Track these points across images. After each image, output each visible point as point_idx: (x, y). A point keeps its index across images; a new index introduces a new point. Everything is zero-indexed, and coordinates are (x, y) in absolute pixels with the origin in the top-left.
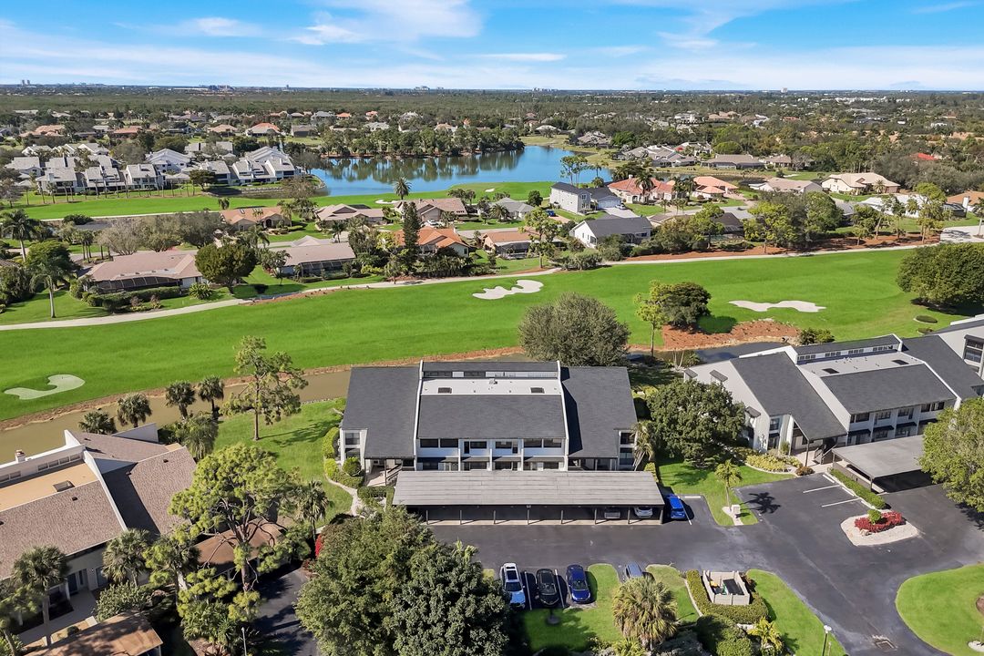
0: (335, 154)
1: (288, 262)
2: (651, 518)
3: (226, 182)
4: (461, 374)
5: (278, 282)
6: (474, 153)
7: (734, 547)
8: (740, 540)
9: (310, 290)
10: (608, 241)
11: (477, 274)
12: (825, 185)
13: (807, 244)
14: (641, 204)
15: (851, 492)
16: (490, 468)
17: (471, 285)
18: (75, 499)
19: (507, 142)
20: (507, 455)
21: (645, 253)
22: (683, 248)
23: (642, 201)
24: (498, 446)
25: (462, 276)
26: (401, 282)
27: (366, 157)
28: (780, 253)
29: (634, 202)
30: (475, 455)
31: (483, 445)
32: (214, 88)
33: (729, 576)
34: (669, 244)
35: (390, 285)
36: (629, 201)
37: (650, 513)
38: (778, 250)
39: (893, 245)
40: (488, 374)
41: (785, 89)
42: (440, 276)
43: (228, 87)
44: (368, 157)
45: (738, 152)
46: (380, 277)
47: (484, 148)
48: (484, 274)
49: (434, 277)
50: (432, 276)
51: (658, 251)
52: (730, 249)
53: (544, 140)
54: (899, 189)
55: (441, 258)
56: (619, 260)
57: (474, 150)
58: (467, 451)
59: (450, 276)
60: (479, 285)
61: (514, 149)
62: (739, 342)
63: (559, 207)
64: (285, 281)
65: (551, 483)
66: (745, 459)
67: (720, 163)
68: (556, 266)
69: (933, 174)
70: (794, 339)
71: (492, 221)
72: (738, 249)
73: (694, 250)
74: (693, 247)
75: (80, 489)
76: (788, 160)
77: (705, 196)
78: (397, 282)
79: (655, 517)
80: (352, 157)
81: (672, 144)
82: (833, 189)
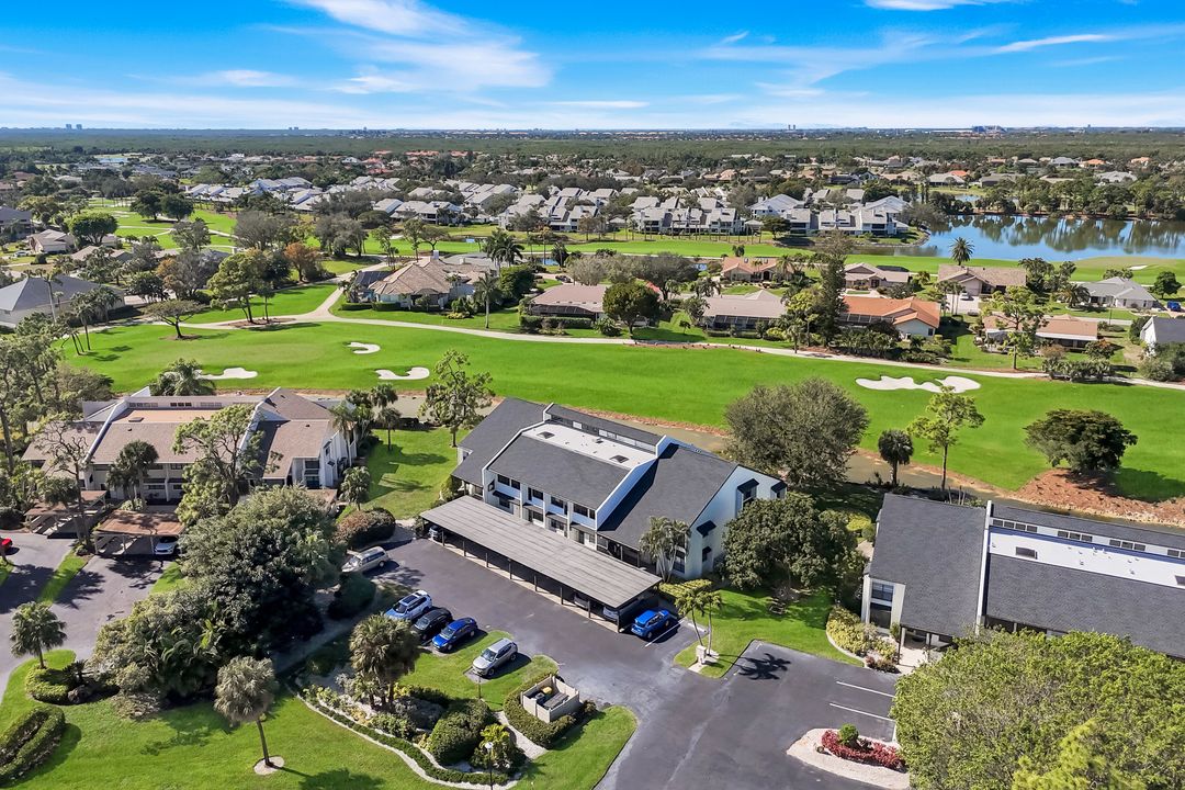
0: (994, 209)
3: (804, 232)
4: (579, 426)
7: (646, 683)
8: (667, 681)
16: (544, 522)
20: (559, 513)
30: (535, 504)
32: (980, 129)
40: (601, 433)
42: (862, 354)
43: (999, 128)
58: (530, 498)
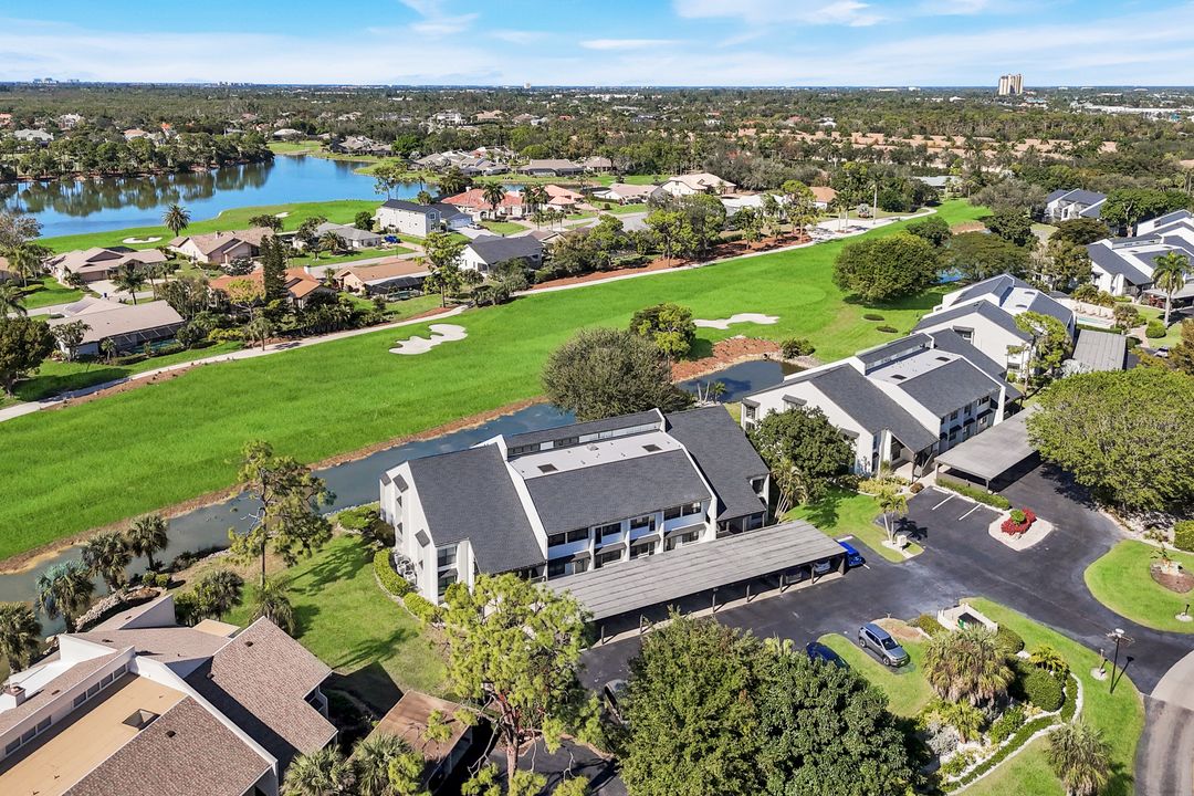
1: (88, 337)
2: (830, 571)
4: (550, 445)
5: (84, 368)
6: (210, 167)
7: (927, 583)
8: (924, 572)
9: (141, 375)
10: (507, 268)
11: (369, 325)
12: (667, 188)
13: (706, 251)
14: (493, 221)
15: (972, 501)
16: (625, 556)
17: (378, 338)
18: (171, 734)
19: (252, 152)
20: (644, 535)
21: (550, 278)
22: (586, 269)
23: (493, 217)
24: (634, 526)
25: (350, 329)
26: (273, 346)
27: (43, 180)
28: (682, 265)
29: (483, 220)
30: (609, 543)
31: (616, 529)
33: (960, 611)
34: (571, 265)
35: (256, 352)
36: (477, 218)
37: (827, 566)
38: (678, 262)
39: (776, 247)
40: (582, 439)
41: (528, 85)
42: (319, 333)
44: (46, 180)
45: (547, 156)
46: (234, 344)
47: (222, 159)
48: (376, 323)
49: (311, 334)
50: (307, 333)
51: (561, 274)
52: (627, 265)
53: (295, 149)
54: (736, 188)
55: (319, 308)
56: (526, 289)
57: (209, 164)
58: (598, 541)
59: (332, 331)
60: (389, 336)
61: (260, 161)
62: (727, 365)
63: (397, 231)
64: (95, 367)
65: (716, 556)
66: (857, 486)
67: (537, 170)
68: (460, 303)
69: (765, 172)
70: (776, 354)
71: (323, 254)
72: (639, 264)
73: (599, 270)
74: (598, 267)
75: (169, 716)
76: (607, 163)
77: (555, 207)
78: (266, 347)
79: (834, 568)
80: (21, 181)
81: (466, 149)
82: (675, 193)
